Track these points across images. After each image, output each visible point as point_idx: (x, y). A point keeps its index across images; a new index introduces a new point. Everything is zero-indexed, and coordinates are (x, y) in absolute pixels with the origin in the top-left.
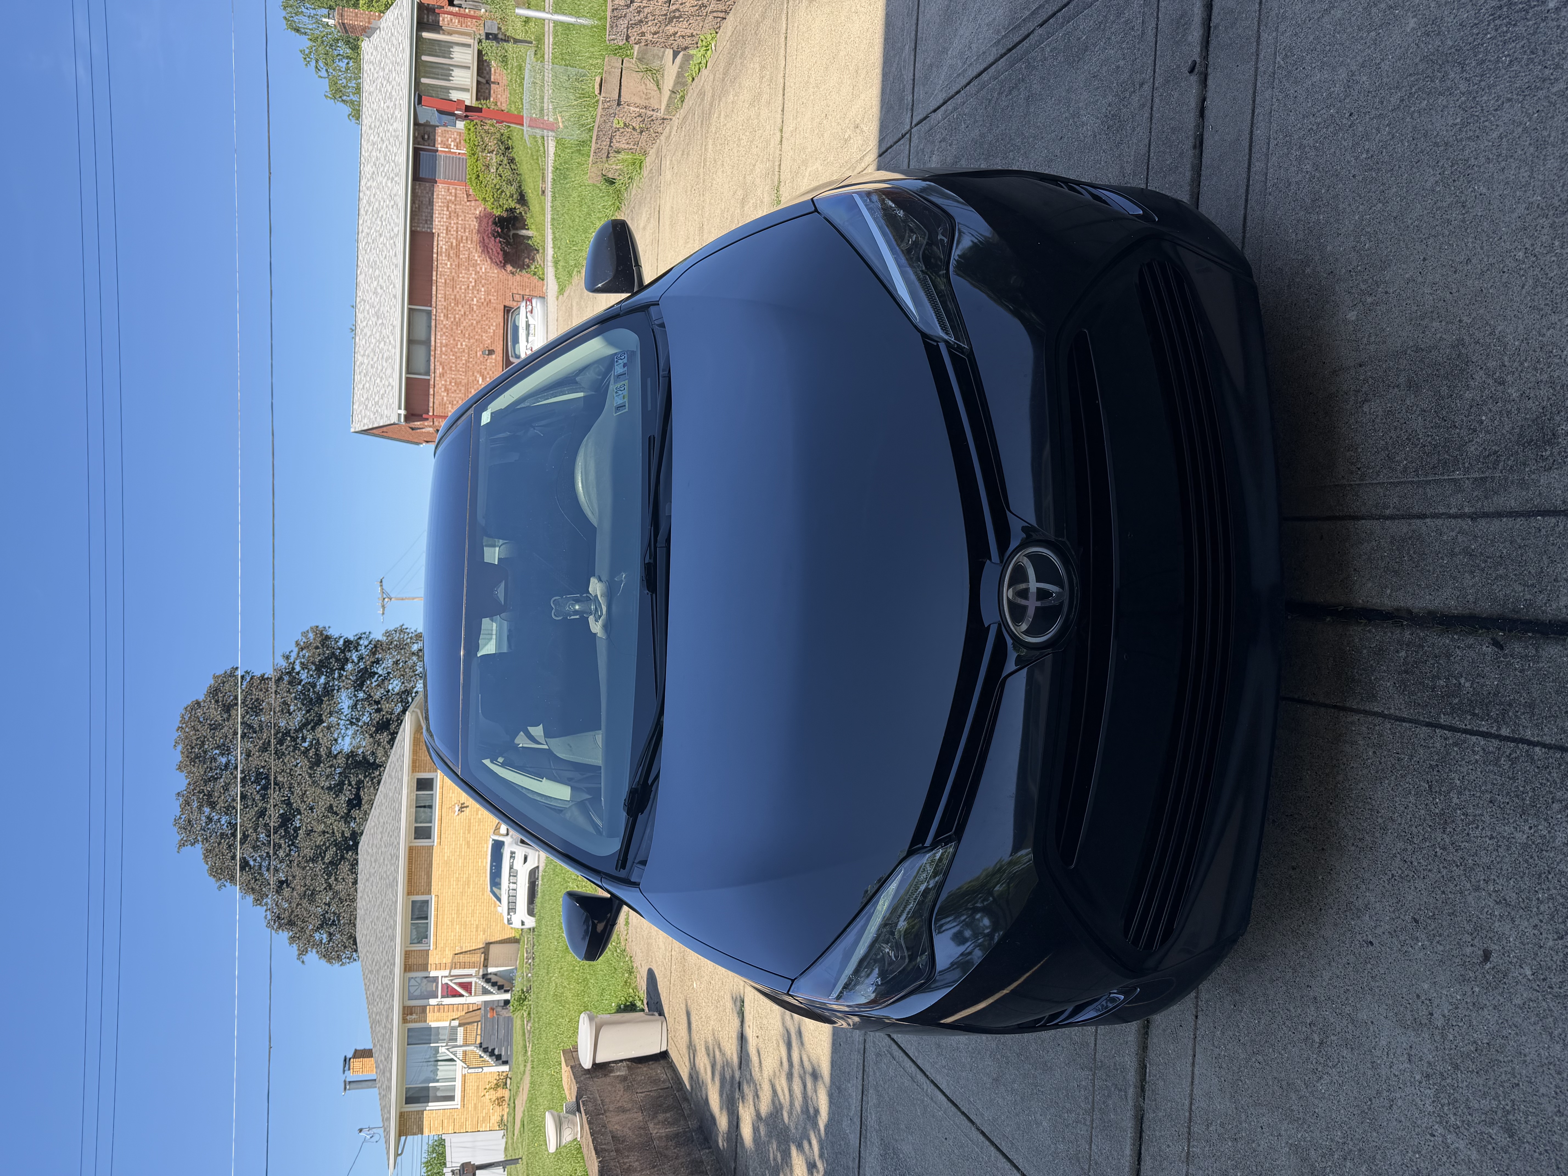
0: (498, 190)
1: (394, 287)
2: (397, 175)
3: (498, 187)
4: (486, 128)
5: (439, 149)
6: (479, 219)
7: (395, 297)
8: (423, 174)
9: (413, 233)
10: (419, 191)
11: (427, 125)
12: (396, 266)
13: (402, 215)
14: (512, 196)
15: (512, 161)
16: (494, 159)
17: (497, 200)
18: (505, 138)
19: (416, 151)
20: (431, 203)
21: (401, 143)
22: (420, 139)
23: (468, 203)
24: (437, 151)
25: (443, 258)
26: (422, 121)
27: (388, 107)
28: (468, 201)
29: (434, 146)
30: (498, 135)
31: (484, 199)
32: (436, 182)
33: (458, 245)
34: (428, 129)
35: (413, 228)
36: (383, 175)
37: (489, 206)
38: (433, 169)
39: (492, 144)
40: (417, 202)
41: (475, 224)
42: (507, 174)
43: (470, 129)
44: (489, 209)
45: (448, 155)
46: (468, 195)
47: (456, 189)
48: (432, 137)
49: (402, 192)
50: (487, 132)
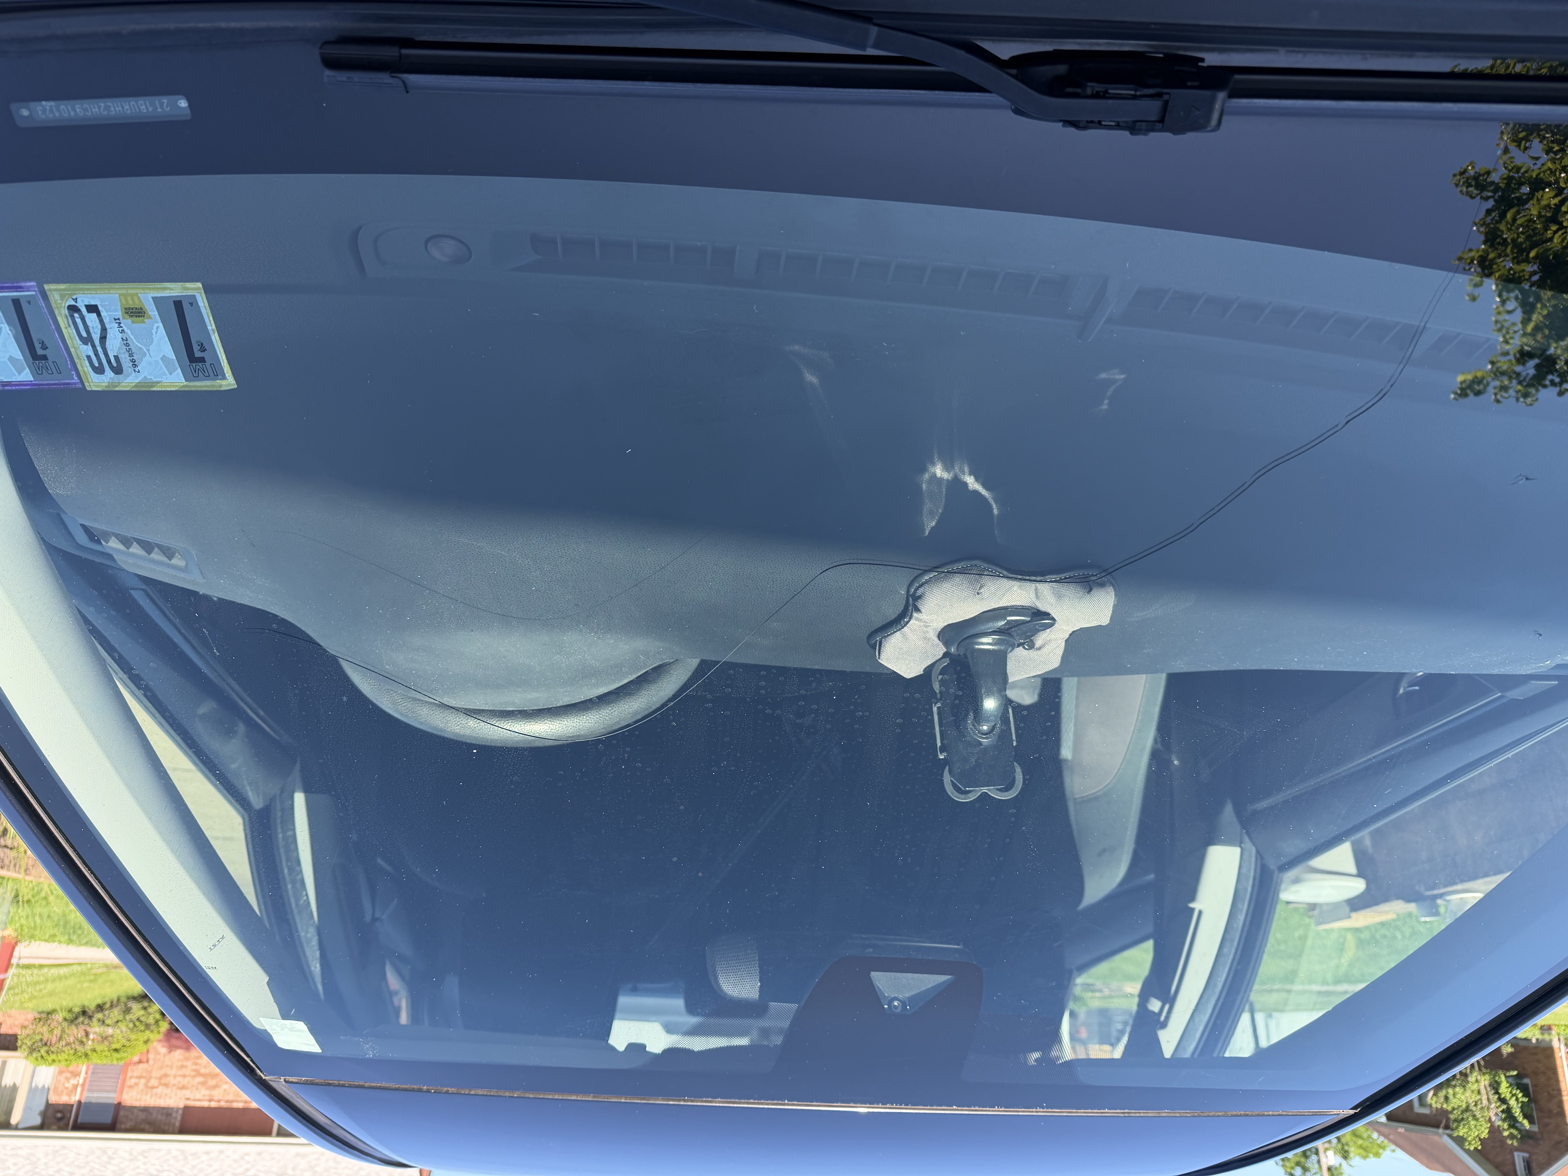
0: (135, 1025)
1: (247, 1154)
2: (104, 1152)
3: (131, 1025)
4: (54, 1040)
5: (77, 1098)
6: (171, 1048)
7: (260, 1154)
8: (108, 1119)
9: (182, 1131)
10: (129, 1125)
11: (44, 1114)
12: (221, 1152)
13: (156, 1145)
14: (145, 1008)
15: (100, 1008)
16: (96, 1029)
17: (147, 1026)
18: (69, 1016)
19: (78, 1127)
20: (145, 1110)
21: (64, 1147)
22: (62, 1123)
23: (151, 1062)
24: (80, 1102)
25: (217, 1094)
26: (38, 1121)
27: (15, 1164)
28: (147, 1061)
29: (72, 1106)
30: (65, 1024)
31: (146, 1042)
32: (119, 1104)
33: (202, 1075)
34: (50, 1113)
35: (177, 1131)
36: (103, 1169)
37: (154, 1036)
38: (101, 1107)
39: (75, 1032)
40: (142, 1126)
41: (178, 1054)
42: (116, 1014)
43: (54, 1061)
44: (160, 1036)
45: (87, 1086)
46: (140, 1062)
47: (131, 1077)
48: (61, 1108)
49: (127, 1145)
50: (60, 1039)
